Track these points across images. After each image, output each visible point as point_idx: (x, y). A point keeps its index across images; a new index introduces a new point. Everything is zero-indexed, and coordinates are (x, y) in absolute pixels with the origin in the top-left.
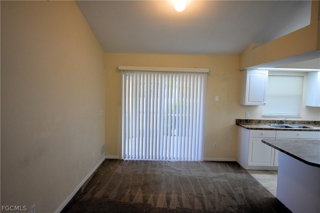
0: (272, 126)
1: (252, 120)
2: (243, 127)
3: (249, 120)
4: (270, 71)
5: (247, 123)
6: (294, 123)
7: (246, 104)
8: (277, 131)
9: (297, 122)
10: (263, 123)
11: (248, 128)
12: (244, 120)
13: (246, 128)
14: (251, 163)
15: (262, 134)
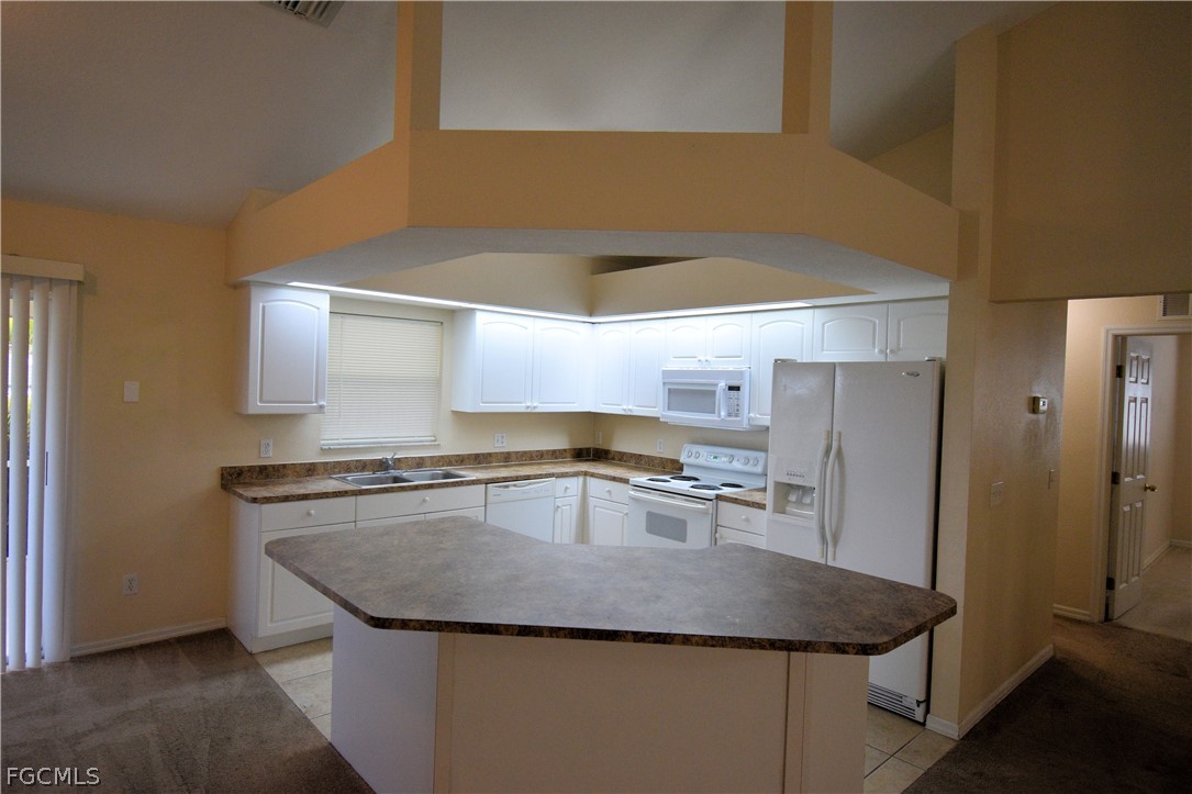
0: (350, 482)
1: (284, 466)
2: (241, 496)
3: (273, 466)
4: (334, 299)
5: (267, 476)
6: (420, 463)
7: (251, 411)
8: (360, 498)
9: (428, 462)
10: (323, 474)
11: (255, 500)
12: (251, 469)
13: (247, 500)
14: (269, 625)
15: (309, 514)
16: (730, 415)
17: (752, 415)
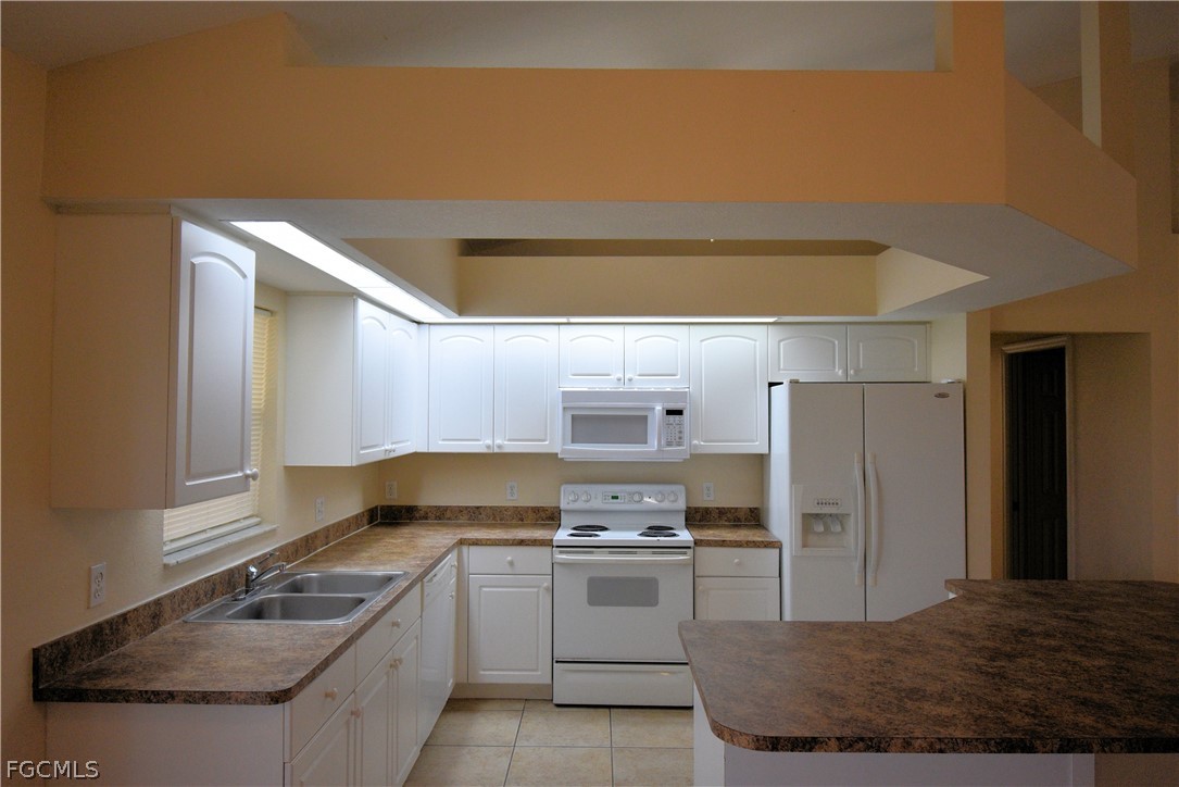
1: (125, 617)
3: (111, 623)
10: (170, 619)
12: (82, 637)
16: (669, 444)
17: (695, 442)
